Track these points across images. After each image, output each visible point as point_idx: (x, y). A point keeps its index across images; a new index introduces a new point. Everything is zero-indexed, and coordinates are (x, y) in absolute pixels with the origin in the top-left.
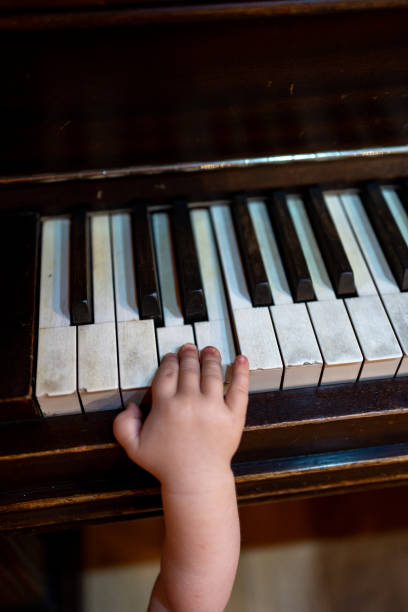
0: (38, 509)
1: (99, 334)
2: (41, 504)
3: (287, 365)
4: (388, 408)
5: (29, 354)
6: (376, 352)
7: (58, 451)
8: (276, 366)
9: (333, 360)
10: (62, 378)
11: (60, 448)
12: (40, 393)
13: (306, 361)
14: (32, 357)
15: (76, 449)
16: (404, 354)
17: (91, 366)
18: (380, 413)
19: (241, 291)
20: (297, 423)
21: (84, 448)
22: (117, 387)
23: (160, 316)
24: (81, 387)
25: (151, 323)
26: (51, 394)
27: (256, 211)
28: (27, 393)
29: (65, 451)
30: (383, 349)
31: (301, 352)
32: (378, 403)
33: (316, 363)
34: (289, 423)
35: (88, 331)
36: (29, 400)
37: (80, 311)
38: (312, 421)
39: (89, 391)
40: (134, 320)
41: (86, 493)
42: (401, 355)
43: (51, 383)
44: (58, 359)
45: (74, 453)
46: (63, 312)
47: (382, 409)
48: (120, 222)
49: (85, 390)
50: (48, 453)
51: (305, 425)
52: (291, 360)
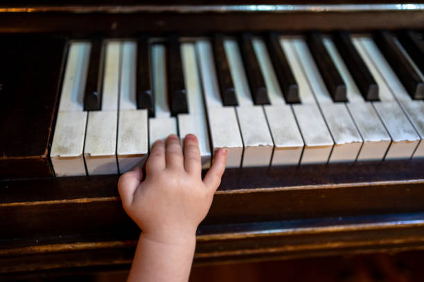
0: (47, 253)
1: (105, 118)
2: (49, 248)
3: (246, 145)
4: (321, 183)
5: (49, 127)
6: (314, 141)
7: (64, 201)
8: (237, 146)
9: (281, 144)
10: (72, 145)
11: (66, 199)
12: (53, 154)
13: (261, 143)
14: (50, 129)
15: (79, 201)
16: (335, 143)
17: (96, 138)
18: (316, 187)
19: (215, 96)
20: (252, 190)
21: (85, 200)
22: (114, 153)
23: (152, 109)
24: (86, 152)
25: (145, 113)
26: (62, 156)
27: (230, 48)
28: (43, 153)
29: (70, 201)
30: (319, 139)
31: (257, 137)
32: (314, 180)
33: (268, 145)
34: (246, 190)
35: (96, 115)
36: (44, 158)
37: (92, 101)
38: (263, 189)
39: (92, 155)
40: (132, 110)
41: (86, 241)
42: (332, 144)
43: (63, 147)
44: (70, 133)
45: (77, 203)
46: (78, 101)
47: (317, 184)
48: (129, 49)
49: (89, 154)
50: (56, 202)
51: (258, 193)
52: (249, 142)
